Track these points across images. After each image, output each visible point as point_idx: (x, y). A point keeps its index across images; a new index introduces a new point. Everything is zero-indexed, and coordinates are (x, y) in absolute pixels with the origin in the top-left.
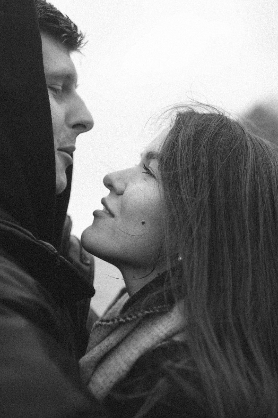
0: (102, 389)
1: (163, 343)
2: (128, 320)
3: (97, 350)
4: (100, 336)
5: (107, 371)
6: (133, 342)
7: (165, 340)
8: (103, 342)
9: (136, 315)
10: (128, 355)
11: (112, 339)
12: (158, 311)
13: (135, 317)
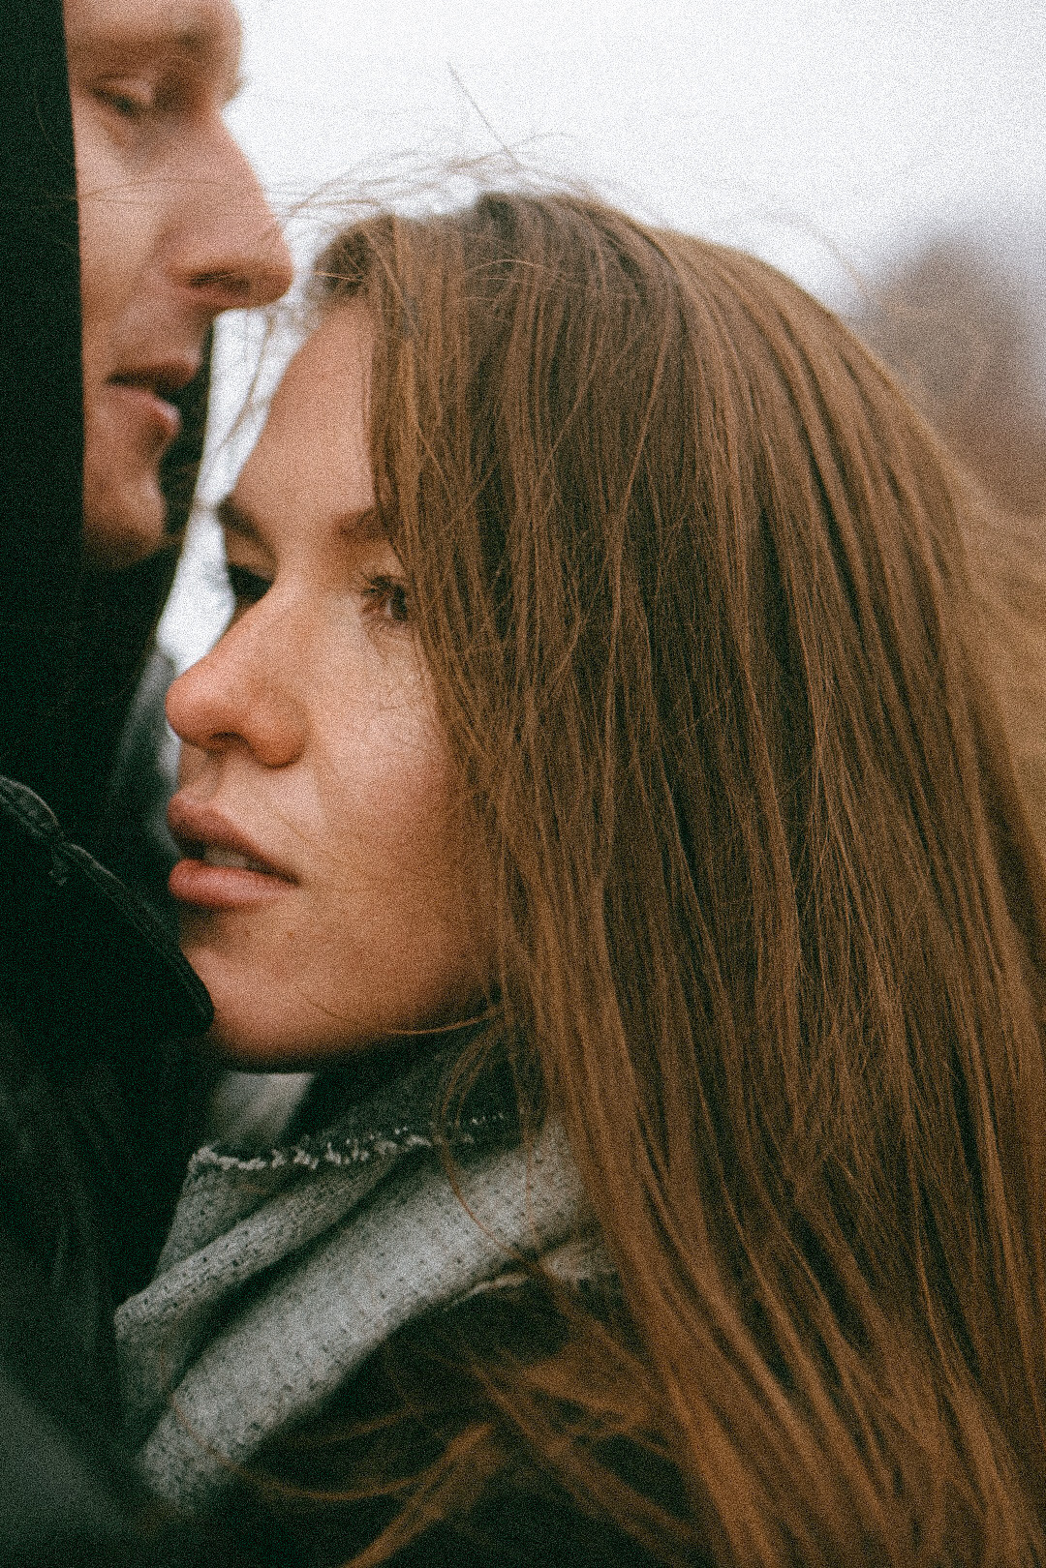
0: (212, 1451)
1: (500, 1282)
2: (331, 1164)
3: (190, 1273)
4: (211, 1212)
5: (241, 1377)
6: (367, 1260)
7: (508, 1268)
8: (221, 1242)
9: (369, 1146)
10: (343, 1320)
11: (260, 1230)
12: (468, 1139)
13: (366, 1155)
